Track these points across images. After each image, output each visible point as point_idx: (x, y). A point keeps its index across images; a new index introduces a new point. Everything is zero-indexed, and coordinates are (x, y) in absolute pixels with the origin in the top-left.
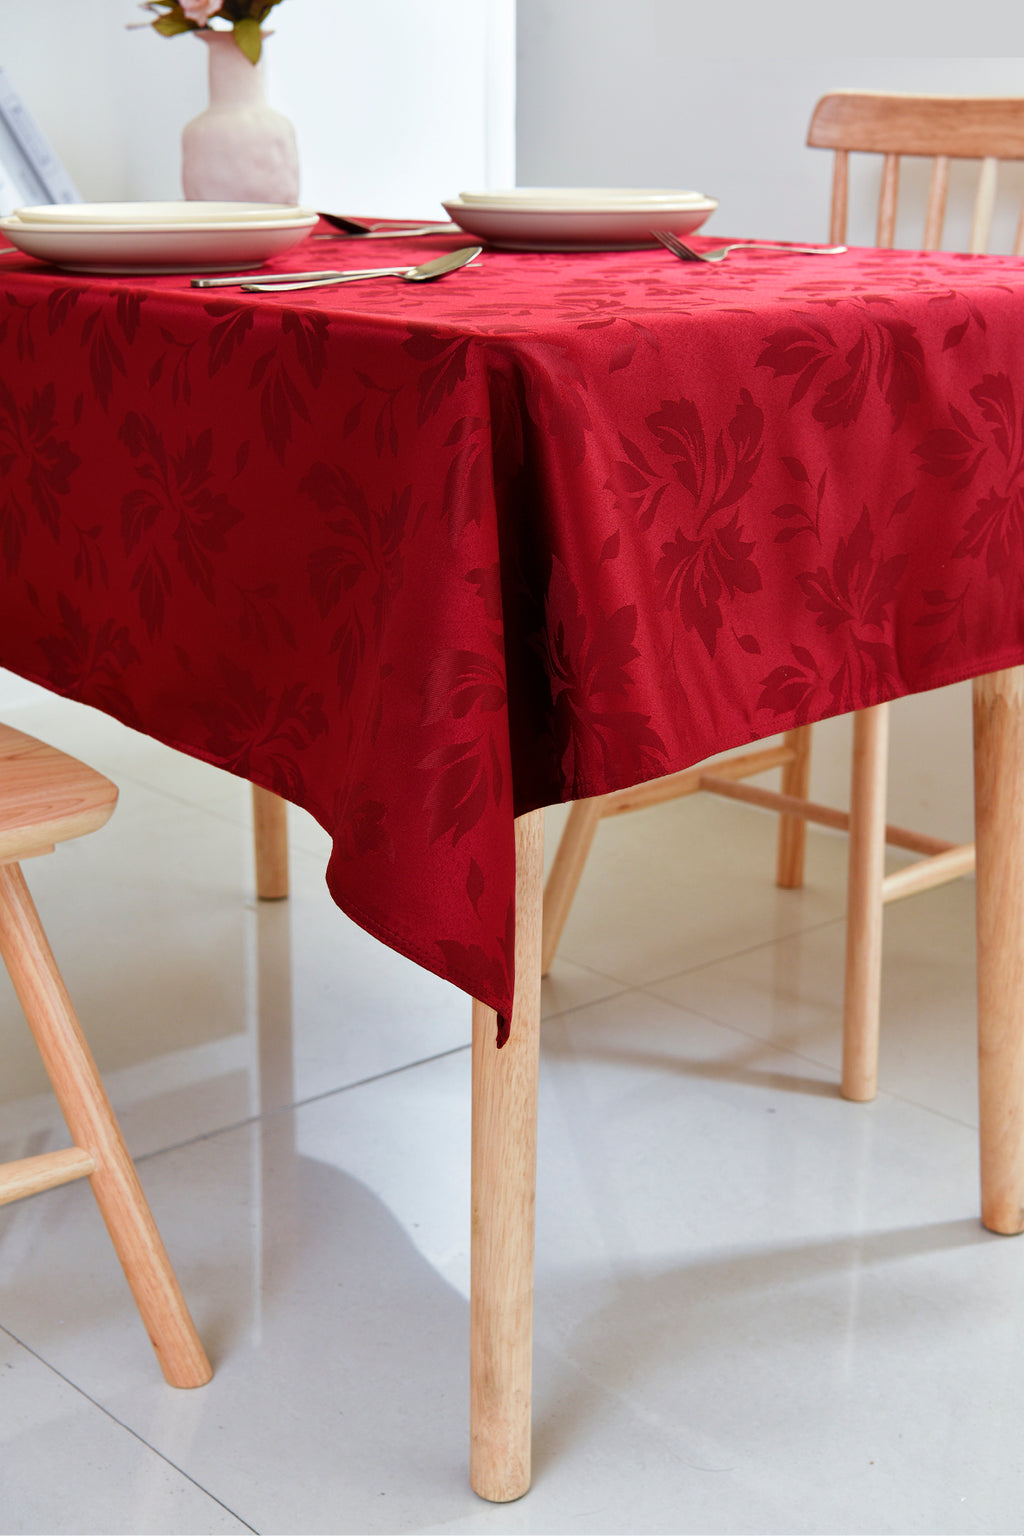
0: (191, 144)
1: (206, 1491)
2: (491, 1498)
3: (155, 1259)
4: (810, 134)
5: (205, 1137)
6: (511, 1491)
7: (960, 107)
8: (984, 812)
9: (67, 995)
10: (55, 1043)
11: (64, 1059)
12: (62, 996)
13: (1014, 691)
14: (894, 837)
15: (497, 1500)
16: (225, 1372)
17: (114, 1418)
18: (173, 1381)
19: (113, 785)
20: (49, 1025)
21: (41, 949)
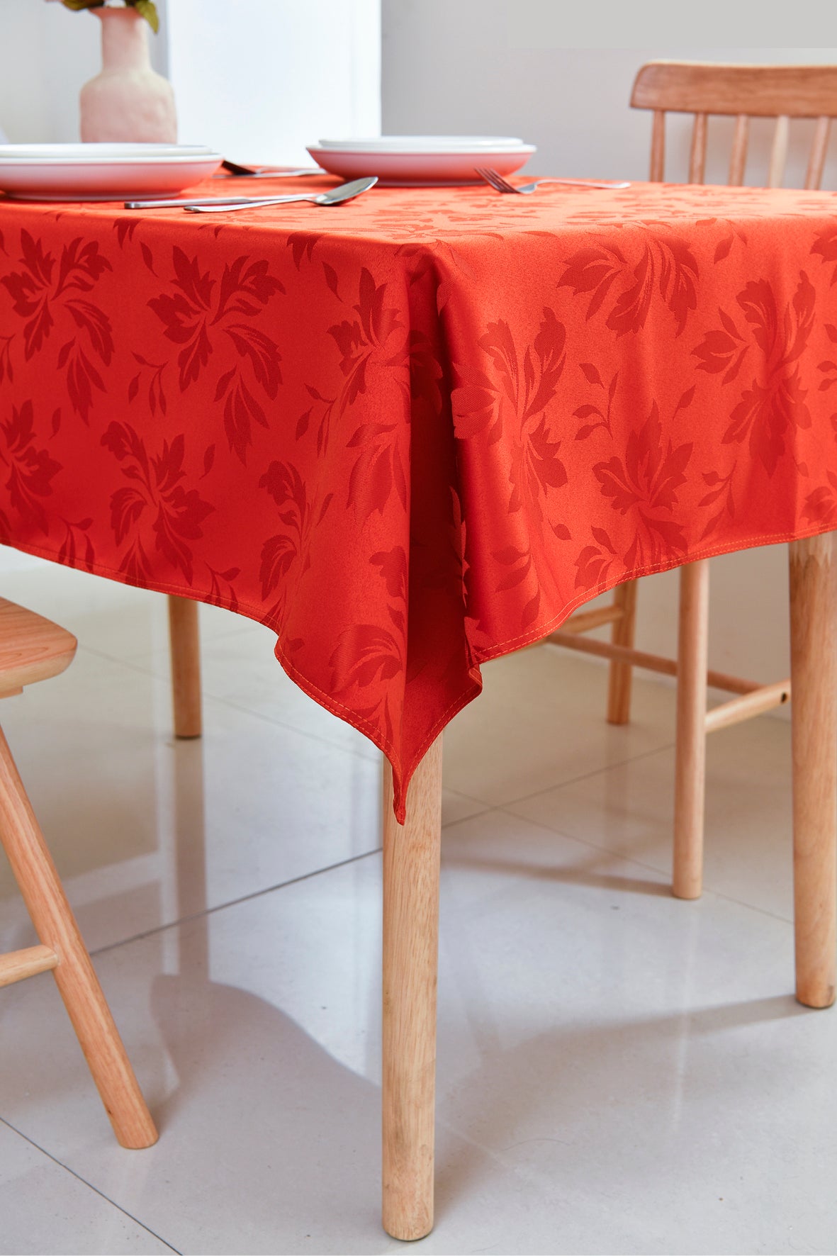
0: (88, 101)
1: (157, 1236)
2: (401, 1238)
3: (109, 1039)
4: (633, 97)
5: (141, 937)
6: (417, 1231)
7: (758, 75)
8: (798, 654)
9: (33, 814)
10: (24, 856)
11: (32, 870)
12: (30, 816)
13: (824, 553)
14: (715, 681)
15: (406, 1239)
16: (168, 1134)
17: (75, 1175)
18: (125, 1142)
19: (72, 636)
20: (19, 841)
21: (11, 776)
